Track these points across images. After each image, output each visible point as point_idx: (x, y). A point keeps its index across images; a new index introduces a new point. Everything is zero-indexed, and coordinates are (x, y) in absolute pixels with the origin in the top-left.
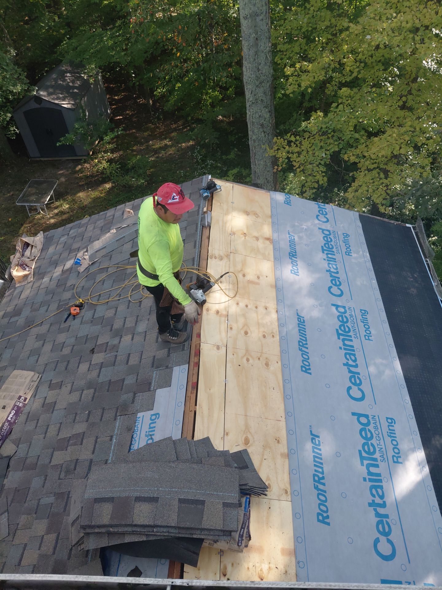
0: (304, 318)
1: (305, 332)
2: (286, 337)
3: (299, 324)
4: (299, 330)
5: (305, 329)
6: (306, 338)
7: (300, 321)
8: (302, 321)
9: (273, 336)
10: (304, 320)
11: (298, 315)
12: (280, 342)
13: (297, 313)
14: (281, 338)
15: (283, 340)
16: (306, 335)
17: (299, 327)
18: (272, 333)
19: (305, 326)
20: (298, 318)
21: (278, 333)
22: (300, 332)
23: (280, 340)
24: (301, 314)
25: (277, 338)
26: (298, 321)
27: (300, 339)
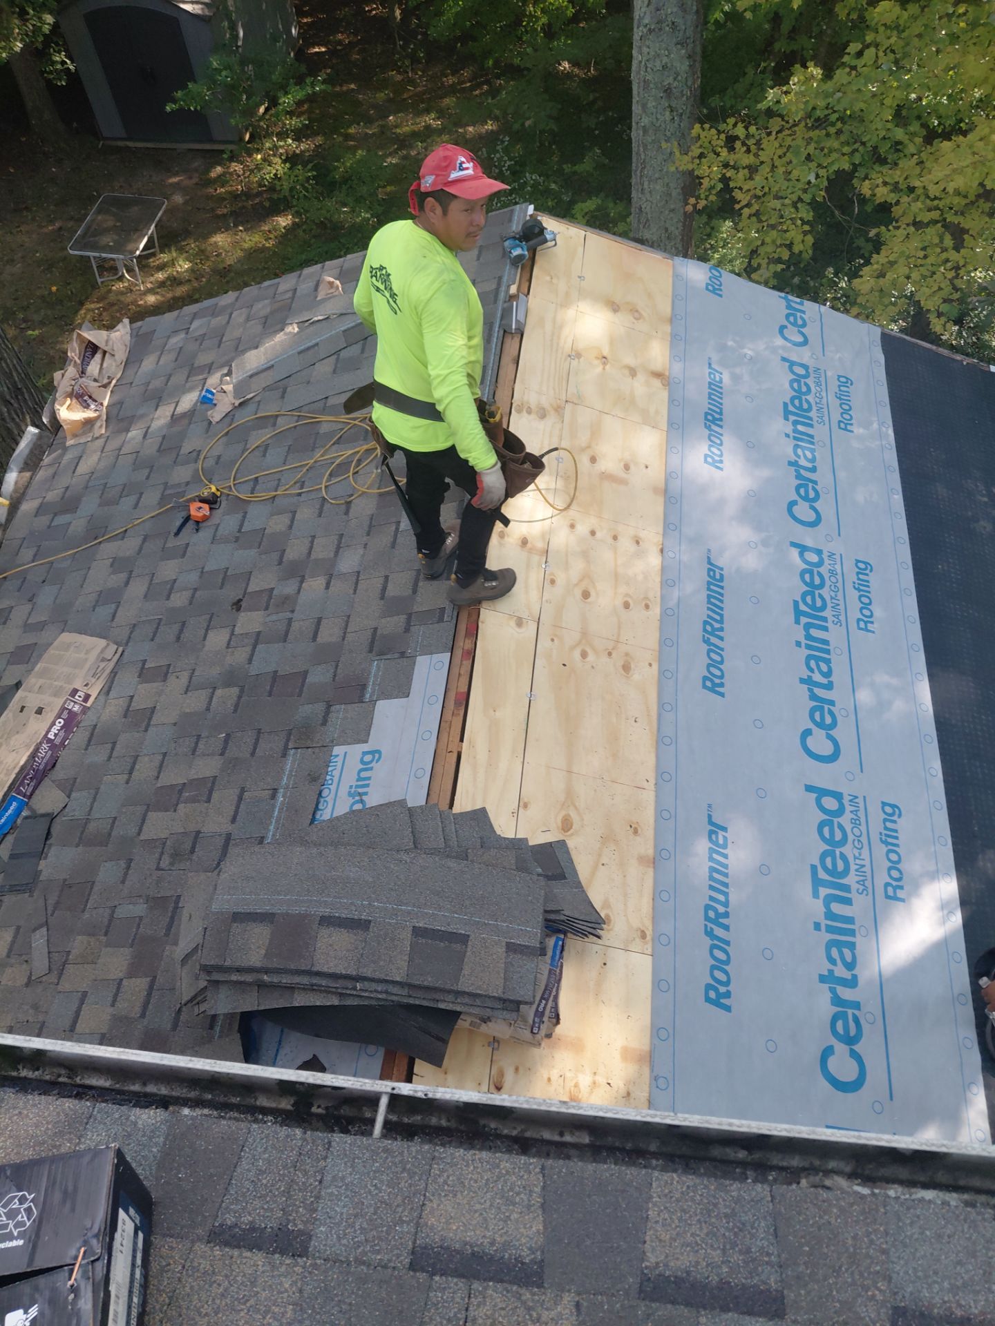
0: (722, 569)
1: (722, 601)
2: (676, 611)
3: (709, 583)
4: (709, 597)
5: (722, 595)
6: (721, 616)
7: (714, 578)
8: (718, 577)
9: (647, 607)
10: (722, 575)
11: (710, 563)
12: (661, 621)
13: (709, 558)
14: (664, 613)
15: (670, 616)
16: (722, 609)
17: (709, 589)
18: (646, 598)
19: (722, 588)
20: (710, 570)
21: (659, 599)
22: (709, 602)
23: (661, 615)
24: (720, 562)
25: (656, 610)
26: (709, 575)
27: (709, 616)
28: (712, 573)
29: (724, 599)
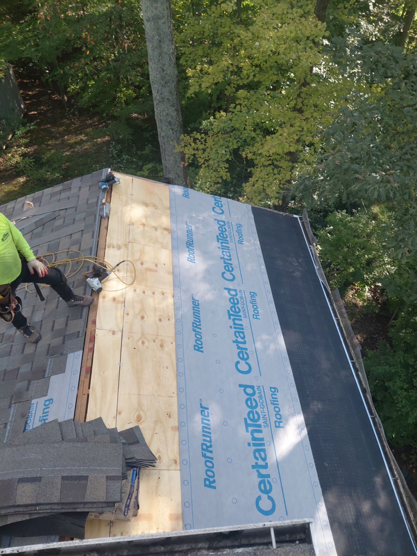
0: (198, 301)
1: (199, 314)
2: (181, 320)
3: (193, 307)
4: (194, 312)
5: (199, 311)
6: (200, 319)
7: (195, 305)
8: (197, 304)
9: (169, 319)
10: (198, 303)
11: (193, 299)
12: (175, 324)
13: (193, 297)
14: (176, 321)
15: (179, 322)
16: (199, 317)
17: (194, 309)
18: (168, 316)
19: (199, 308)
20: (193, 302)
21: (173, 316)
22: (194, 315)
23: (175, 322)
24: (196, 298)
25: (173, 321)
26: (193, 304)
27: (194, 320)
28: (194, 303)
29: (200, 313)
